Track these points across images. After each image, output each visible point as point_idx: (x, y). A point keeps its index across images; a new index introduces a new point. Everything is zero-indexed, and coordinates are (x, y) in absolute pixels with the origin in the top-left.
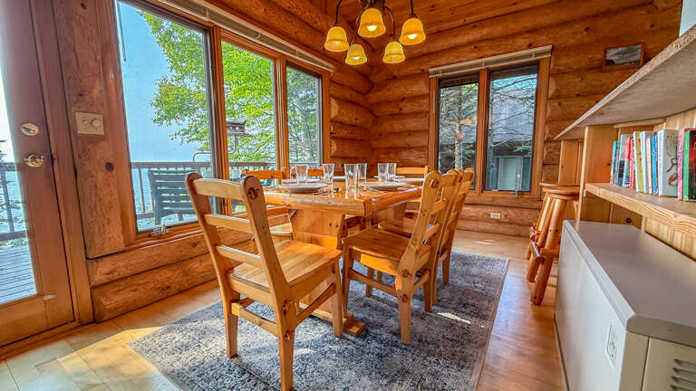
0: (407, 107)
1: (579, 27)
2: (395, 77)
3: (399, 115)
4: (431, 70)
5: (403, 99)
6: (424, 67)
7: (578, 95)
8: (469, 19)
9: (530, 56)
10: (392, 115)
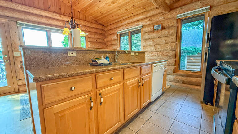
0: (113, 43)
1: (148, 20)
2: (110, 34)
3: (111, 45)
4: (117, 32)
5: (112, 40)
6: (116, 31)
7: (149, 39)
8: (124, 18)
9: (138, 28)
10: (110, 45)
